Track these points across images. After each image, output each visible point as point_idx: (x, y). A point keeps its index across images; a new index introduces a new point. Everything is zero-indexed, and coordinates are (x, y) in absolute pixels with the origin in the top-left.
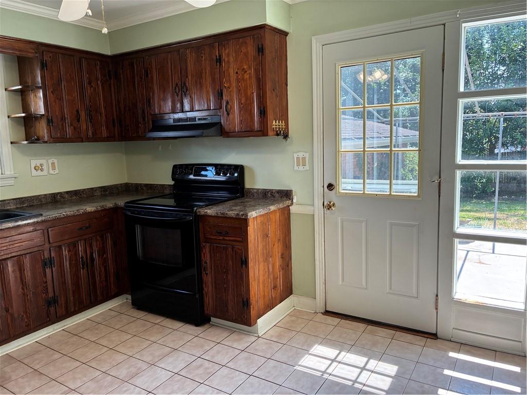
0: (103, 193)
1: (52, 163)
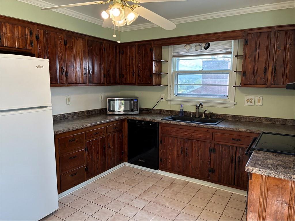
1: (258, 99)
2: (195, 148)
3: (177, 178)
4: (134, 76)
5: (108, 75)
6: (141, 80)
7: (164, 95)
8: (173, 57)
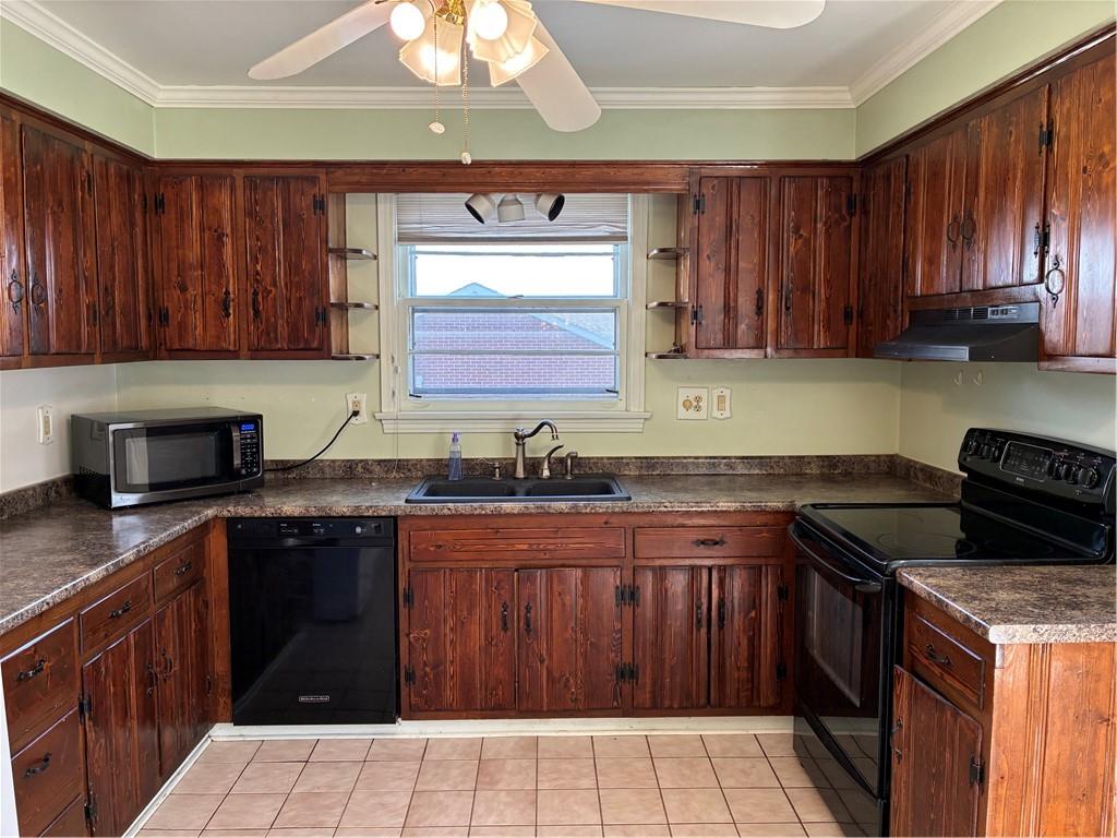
0: (826, 471)
1: (719, 396)
2: (562, 599)
3: (484, 733)
4: (228, 315)
5: (107, 314)
6: (268, 334)
7: (363, 398)
8: (400, 239)
